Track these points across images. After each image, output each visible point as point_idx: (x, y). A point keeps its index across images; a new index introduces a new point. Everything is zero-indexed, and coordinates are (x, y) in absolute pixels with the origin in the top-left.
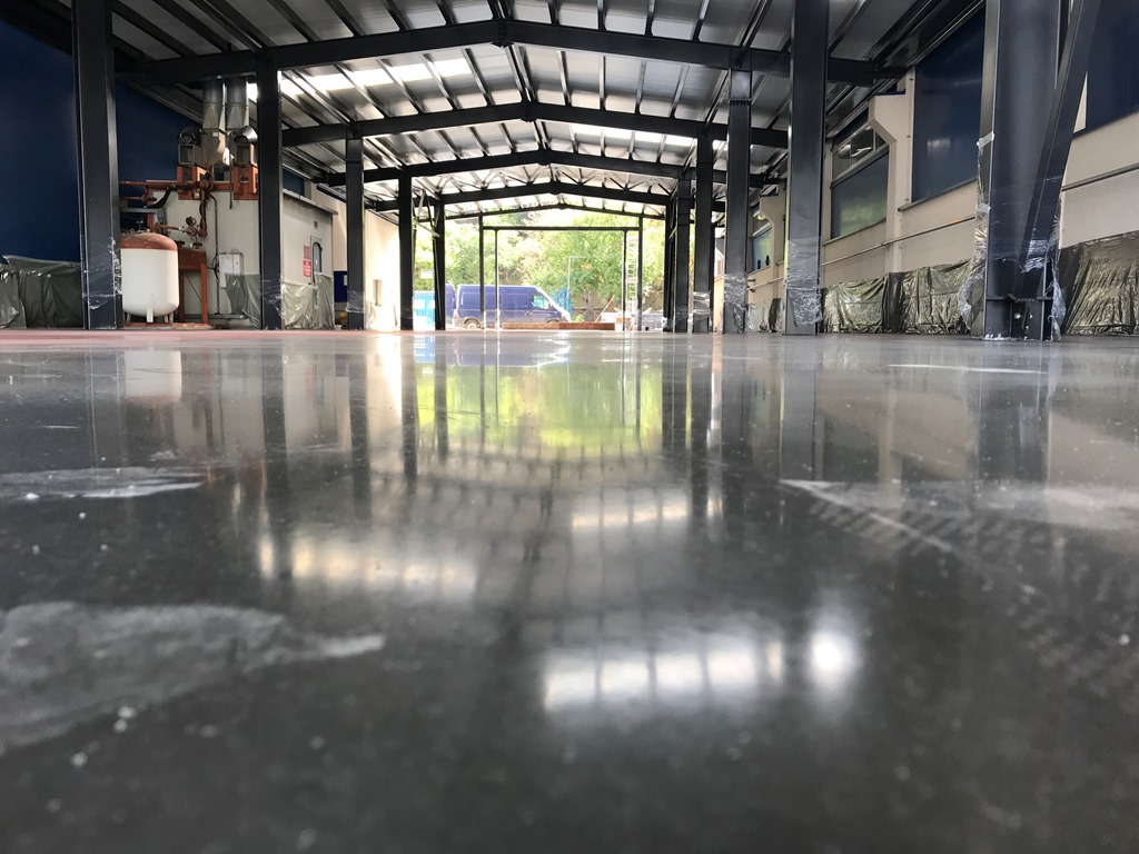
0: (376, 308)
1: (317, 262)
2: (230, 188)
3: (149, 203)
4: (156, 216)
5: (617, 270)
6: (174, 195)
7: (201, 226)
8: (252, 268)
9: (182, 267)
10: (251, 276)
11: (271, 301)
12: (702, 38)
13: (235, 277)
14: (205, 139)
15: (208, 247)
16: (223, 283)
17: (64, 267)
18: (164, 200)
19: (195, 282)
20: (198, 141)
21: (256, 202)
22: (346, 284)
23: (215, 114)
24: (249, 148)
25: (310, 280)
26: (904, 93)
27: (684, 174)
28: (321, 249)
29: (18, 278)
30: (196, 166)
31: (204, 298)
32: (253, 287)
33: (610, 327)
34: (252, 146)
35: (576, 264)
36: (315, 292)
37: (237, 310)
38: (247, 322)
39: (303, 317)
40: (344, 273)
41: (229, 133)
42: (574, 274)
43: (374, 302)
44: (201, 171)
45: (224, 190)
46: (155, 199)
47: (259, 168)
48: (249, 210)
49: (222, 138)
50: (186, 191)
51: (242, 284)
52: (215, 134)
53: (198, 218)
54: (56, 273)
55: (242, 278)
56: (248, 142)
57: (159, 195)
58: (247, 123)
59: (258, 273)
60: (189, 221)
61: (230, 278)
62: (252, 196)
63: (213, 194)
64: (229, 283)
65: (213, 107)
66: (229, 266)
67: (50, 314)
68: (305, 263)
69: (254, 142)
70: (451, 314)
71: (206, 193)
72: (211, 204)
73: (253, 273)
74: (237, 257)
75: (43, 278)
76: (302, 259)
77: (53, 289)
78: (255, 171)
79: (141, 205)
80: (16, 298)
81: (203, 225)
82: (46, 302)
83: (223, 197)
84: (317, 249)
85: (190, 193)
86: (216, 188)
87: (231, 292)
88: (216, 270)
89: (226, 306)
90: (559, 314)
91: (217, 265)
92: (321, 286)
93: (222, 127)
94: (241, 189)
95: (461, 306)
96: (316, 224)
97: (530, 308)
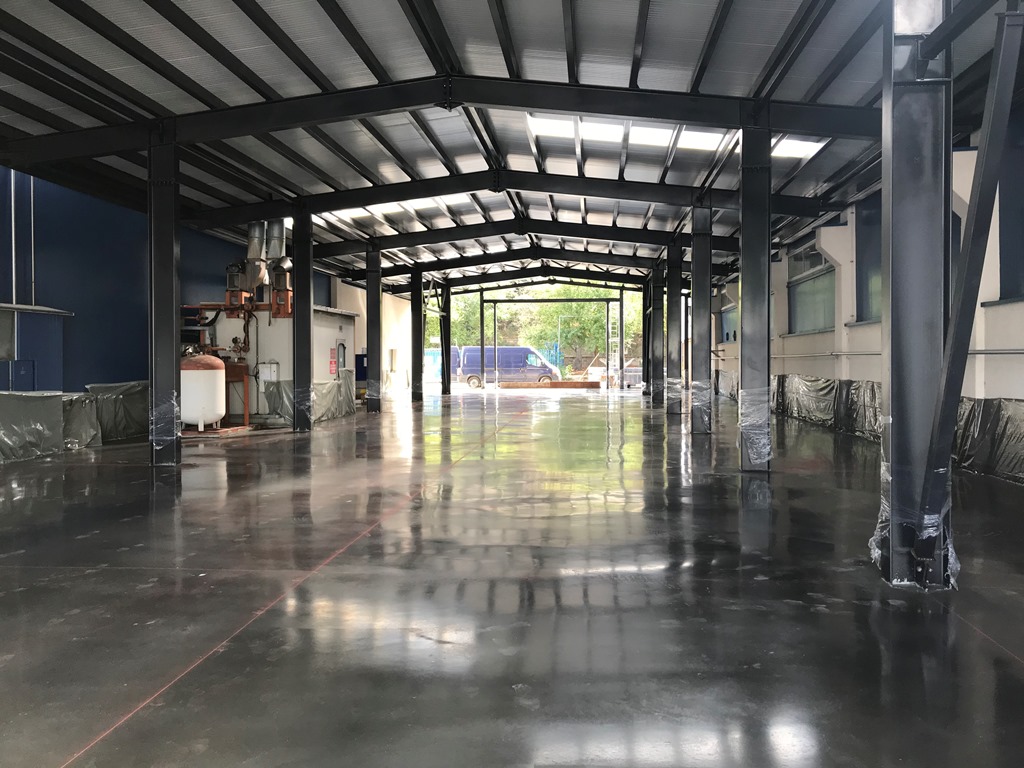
0: (391, 375)
1: (341, 360)
2: (269, 307)
3: (202, 322)
4: (207, 333)
5: (602, 327)
6: (223, 315)
7: (245, 342)
8: (287, 374)
9: (229, 380)
10: (285, 381)
11: (302, 407)
12: (668, 181)
13: (272, 383)
14: (249, 268)
15: (251, 358)
16: (262, 389)
17: (133, 387)
18: (214, 320)
19: (239, 387)
20: (243, 270)
21: (291, 320)
22: (365, 365)
23: (258, 247)
24: (285, 275)
25: (335, 376)
26: (845, 224)
27: (658, 265)
28: (345, 348)
29: (96, 402)
30: (242, 291)
31: (246, 403)
32: (288, 391)
33: (595, 386)
34: (288, 274)
35: (565, 322)
36: (339, 386)
37: (274, 411)
38: (282, 421)
39: (329, 409)
40: (365, 356)
41: (269, 262)
42: (564, 332)
43: (389, 369)
44: (245, 295)
45: (264, 310)
46: (207, 318)
47: (293, 291)
48: (284, 327)
49: (263, 265)
50: (232, 311)
51: (278, 389)
52: (257, 263)
53: (241, 336)
54: (127, 394)
55: (278, 384)
56: (284, 271)
57: (210, 315)
58: (284, 254)
59: (291, 378)
60: (235, 340)
61: (268, 384)
62: (287, 315)
63: (255, 313)
64: (267, 388)
65: (256, 240)
66: (267, 374)
67: (121, 428)
68: (331, 363)
69: (290, 270)
70: (455, 372)
71: (249, 313)
72: (253, 323)
73: (288, 379)
74: (274, 367)
75: (116, 400)
76: (329, 360)
77: (124, 407)
78: (291, 294)
79: (195, 323)
80: (94, 420)
81: (246, 341)
82: (118, 419)
83: (263, 316)
84: (341, 348)
85: (236, 313)
86: (258, 308)
87: (269, 396)
88: (256, 376)
89: (264, 408)
90: (550, 371)
91: (258, 373)
92: (345, 378)
93: (263, 257)
94: (278, 309)
95: (464, 364)
96: (341, 328)
97: (525, 364)
